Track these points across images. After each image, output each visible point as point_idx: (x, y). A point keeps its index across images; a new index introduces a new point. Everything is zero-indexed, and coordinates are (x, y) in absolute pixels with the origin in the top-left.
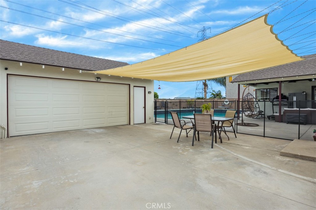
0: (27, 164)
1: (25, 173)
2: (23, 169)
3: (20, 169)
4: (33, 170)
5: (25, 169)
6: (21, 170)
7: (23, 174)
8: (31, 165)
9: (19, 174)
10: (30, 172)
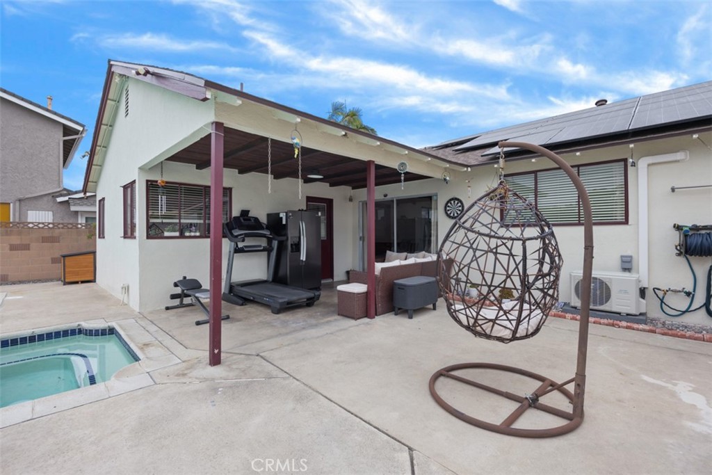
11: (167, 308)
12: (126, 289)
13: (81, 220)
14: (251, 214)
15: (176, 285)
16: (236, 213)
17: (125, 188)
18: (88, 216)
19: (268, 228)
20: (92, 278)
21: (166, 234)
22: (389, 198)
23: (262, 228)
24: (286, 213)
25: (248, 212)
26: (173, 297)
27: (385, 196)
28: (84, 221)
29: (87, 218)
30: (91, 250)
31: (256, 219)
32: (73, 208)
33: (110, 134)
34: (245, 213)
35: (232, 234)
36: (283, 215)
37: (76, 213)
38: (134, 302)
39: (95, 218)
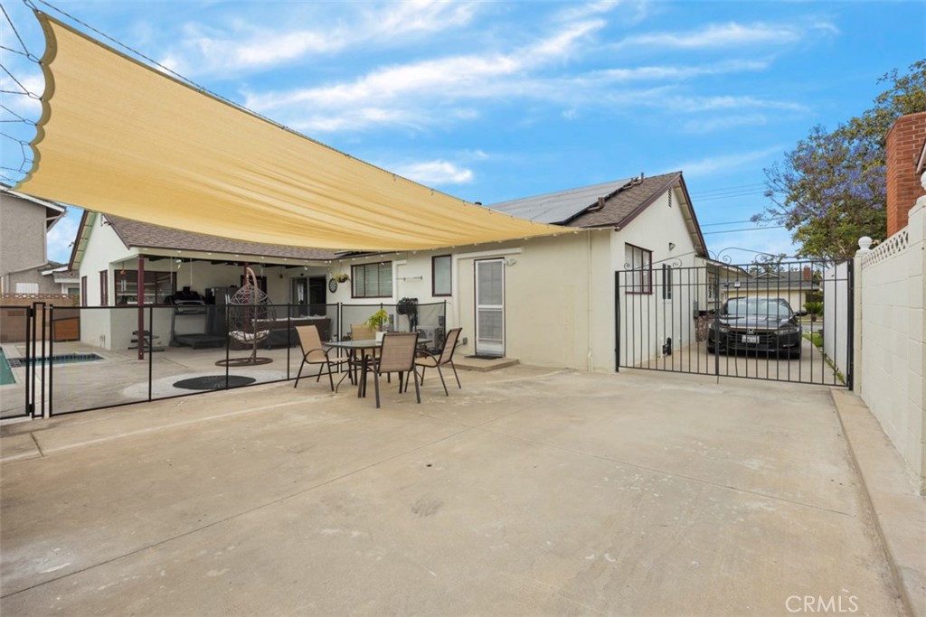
0: (742, 520)
1: (764, 492)
2: (762, 505)
3: (770, 509)
4: (740, 492)
5: (755, 505)
6: (768, 506)
7: (769, 494)
8: (735, 507)
9: (776, 495)
10: (751, 490)
11: (129, 348)
12: (103, 338)
13: (64, 291)
14: (191, 289)
15: (134, 333)
16: (180, 288)
17: (101, 273)
18: (70, 287)
19: (204, 299)
20: (77, 337)
21: (129, 303)
22: (305, 276)
23: (199, 299)
24: (215, 289)
25: (189, 288)
26: (133, 341)
27: (302, 275)
28: (67, 292)
29: (69, 289)
30: (76, 315)
31: (195, 293)
32: (57, 281)
33: (90, 232)
34: (186, 289)
35: (174, 303)
36: (213, 290)
37: (60, 284)
38: (108, 346)
39: (79, 289)
